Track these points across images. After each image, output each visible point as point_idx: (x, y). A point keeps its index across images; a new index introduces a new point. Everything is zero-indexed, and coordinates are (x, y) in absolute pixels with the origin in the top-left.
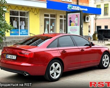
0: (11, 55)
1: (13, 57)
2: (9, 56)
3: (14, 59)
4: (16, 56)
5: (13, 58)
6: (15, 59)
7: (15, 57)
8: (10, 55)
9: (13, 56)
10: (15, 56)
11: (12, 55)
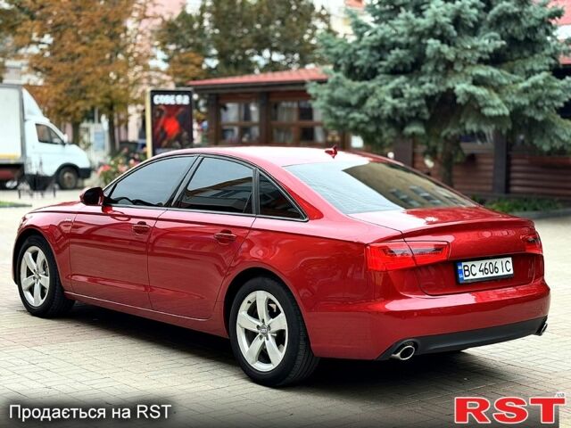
0: (484, 262)
1: (499, 266)
2: (475, 270)
3: (506, 273)
4: (510, 259)
5: (500, 273)
6: (512, 272)
7: (510, 266)
8: (477, 264)
9: (493, 261)
10: (504, 260)
11: (489, 261)
